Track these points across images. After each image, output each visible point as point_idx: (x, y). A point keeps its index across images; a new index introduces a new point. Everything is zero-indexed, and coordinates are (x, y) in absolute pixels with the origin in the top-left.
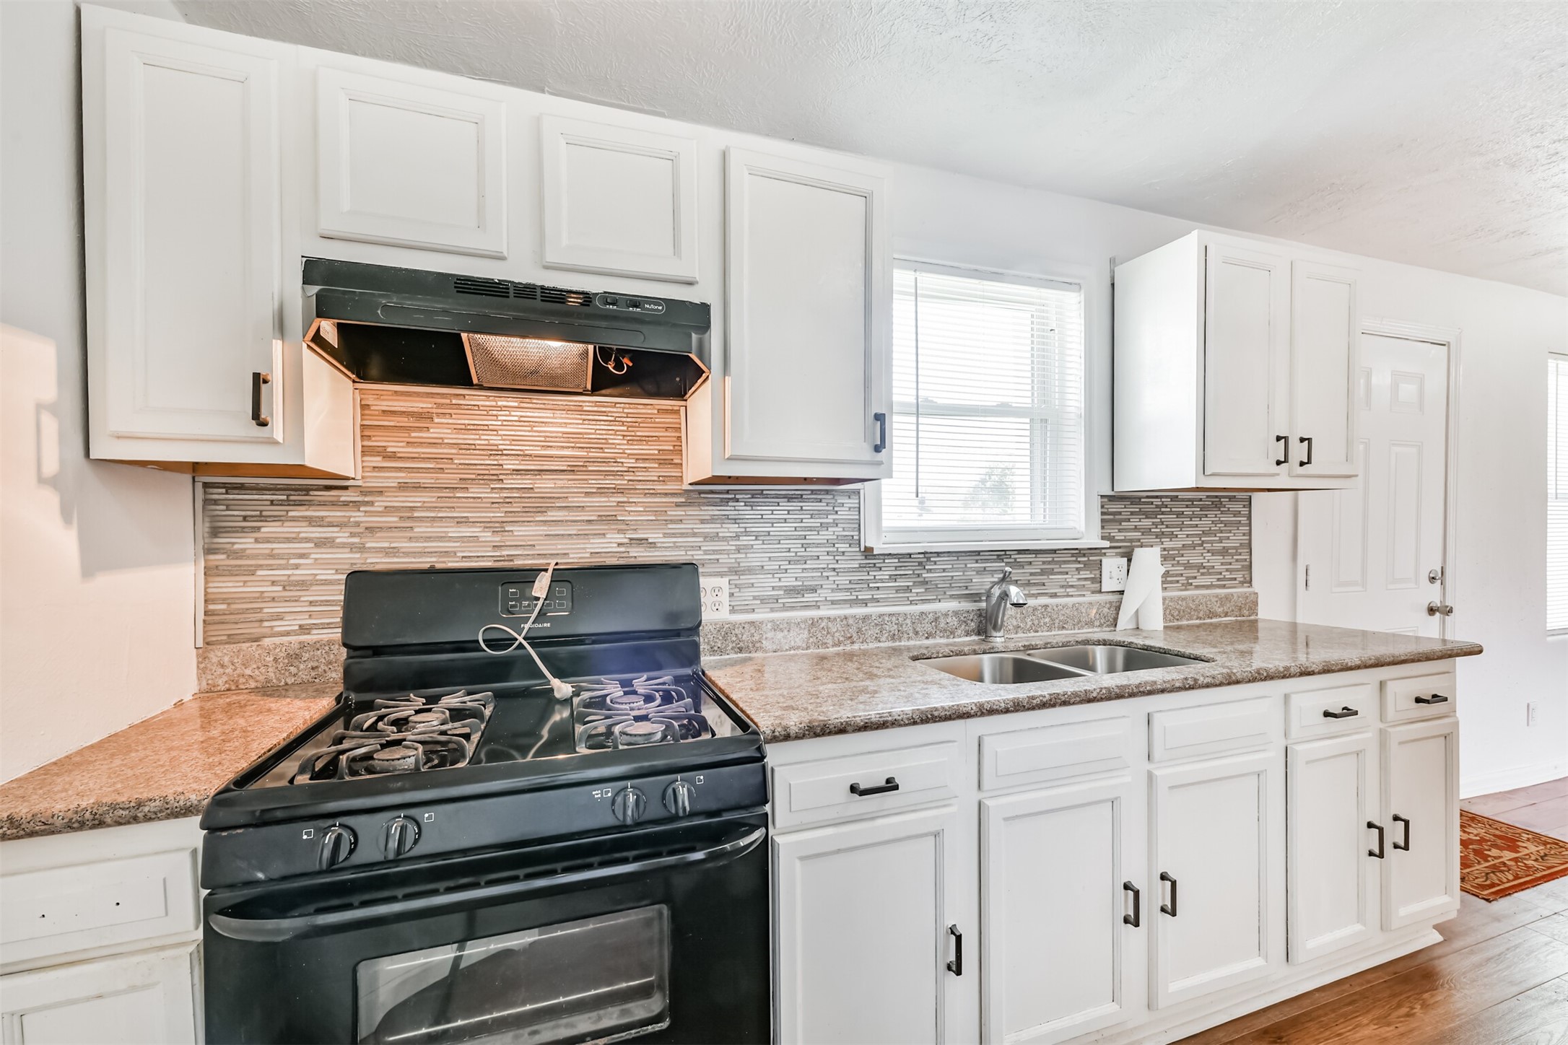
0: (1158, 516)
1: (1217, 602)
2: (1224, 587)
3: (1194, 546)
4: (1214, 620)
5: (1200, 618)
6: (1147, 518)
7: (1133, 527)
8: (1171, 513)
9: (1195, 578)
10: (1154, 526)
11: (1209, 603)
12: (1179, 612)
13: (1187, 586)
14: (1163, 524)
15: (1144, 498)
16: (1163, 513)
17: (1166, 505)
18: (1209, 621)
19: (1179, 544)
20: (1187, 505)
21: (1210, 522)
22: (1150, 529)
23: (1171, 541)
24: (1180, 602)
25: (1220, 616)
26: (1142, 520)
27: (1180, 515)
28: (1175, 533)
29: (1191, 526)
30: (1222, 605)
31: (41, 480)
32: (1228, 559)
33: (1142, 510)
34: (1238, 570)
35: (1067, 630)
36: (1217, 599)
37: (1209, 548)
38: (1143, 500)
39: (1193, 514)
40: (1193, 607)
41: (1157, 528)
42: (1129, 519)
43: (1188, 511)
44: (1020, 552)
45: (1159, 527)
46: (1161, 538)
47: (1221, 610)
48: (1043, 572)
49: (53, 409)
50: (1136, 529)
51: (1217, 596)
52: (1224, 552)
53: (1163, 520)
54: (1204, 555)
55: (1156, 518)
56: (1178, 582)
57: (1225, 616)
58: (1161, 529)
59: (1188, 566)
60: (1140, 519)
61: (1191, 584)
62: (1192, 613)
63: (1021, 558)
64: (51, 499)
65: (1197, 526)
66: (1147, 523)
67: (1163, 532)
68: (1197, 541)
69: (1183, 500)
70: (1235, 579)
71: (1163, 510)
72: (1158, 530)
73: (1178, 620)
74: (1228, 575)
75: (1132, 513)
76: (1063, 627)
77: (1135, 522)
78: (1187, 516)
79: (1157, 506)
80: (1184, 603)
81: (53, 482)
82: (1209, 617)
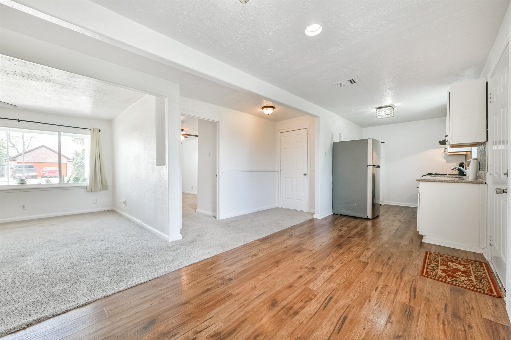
49: (444, 153)
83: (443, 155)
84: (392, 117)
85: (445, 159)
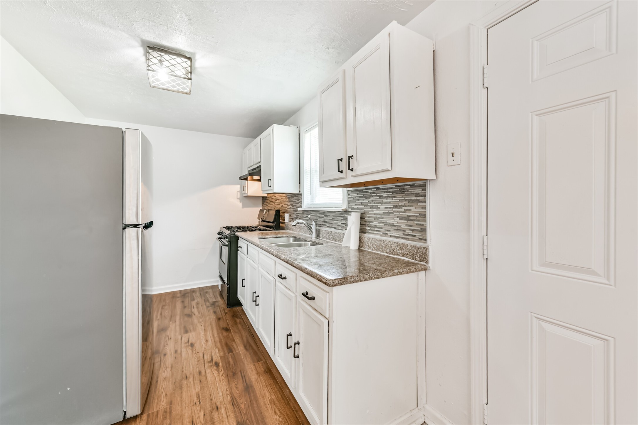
0: (371, 198)
1: (397, 246)
2: (406, 239)
3: (389, 214)
4: (395, 256)
5: (388, 253)
6: (366, 199)
7: (361, 203)
8: (376, 196)
9: (389, 231)
10: (369, 203)
11: (392, 245)
12: (377, 246)
13: (385, 234)
14: (373, 202)
15: (364, 190)
16: (373, 196)
17: (375, 192)
18: (393, 256)
19: (381, 212)
20: (385, 192)
21: (399, 201)
22: (367, 204)
23: (377, 210)
24: (377, 241)
25: (399, 255)
26: (364, 200)
27: (381, 197)
28: (379, 206)
29: (387, 203)
30: (400, 249)
31: (237, 198)
32: (410, 223)
33: (364, 195)
34: (417, 231)
35: (337, 242)
36: (397, 245)
37: (398, 215)
38: (364, 191)
39: (388, 196)
40: (384, 246)
41: (370, 204)
42: (359, 200)
43: (385, 195)
44: (328, 211)
45: (371, 203)
46: (372, 209)
47: (400, 251)
48: (333, 219)
49: (239, 192)
50: (362, 204)
51: (397, 243)
52: (407, 219)
53: (373, 200)
54: (395, 219)
55: (370, 199)
56: (380, 231)
57: (403, 256)
58: (372, 204)
59: (386, 224)
60: (363, 199)
61: (387, 234)
62: (383, 249)
63: (328, 214)
64: (239, 200)
65: (390, 203)
66: (366, 201)
67: (373, 206)
68: (391, 211)
69: (383, 189)
70: (415, 236)
71: (373, 195)
72: (371, 205)
73: (376, 250)
74: (410, 233)
75: (360, 197)
76: (336, 241)
77: (361, 201)
78: (385, 198)
79: (371, 193)
80: (379, 242)
81: (239, 199)
82: (392, 254)
83: (239, 197)
84: (186, 93)
85: (240, 202)
